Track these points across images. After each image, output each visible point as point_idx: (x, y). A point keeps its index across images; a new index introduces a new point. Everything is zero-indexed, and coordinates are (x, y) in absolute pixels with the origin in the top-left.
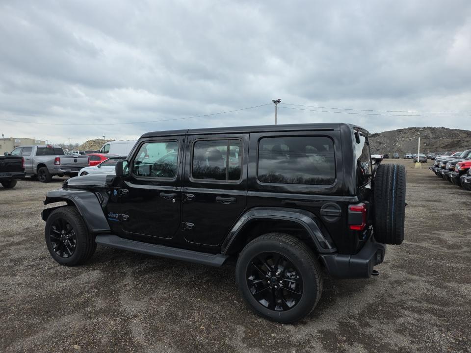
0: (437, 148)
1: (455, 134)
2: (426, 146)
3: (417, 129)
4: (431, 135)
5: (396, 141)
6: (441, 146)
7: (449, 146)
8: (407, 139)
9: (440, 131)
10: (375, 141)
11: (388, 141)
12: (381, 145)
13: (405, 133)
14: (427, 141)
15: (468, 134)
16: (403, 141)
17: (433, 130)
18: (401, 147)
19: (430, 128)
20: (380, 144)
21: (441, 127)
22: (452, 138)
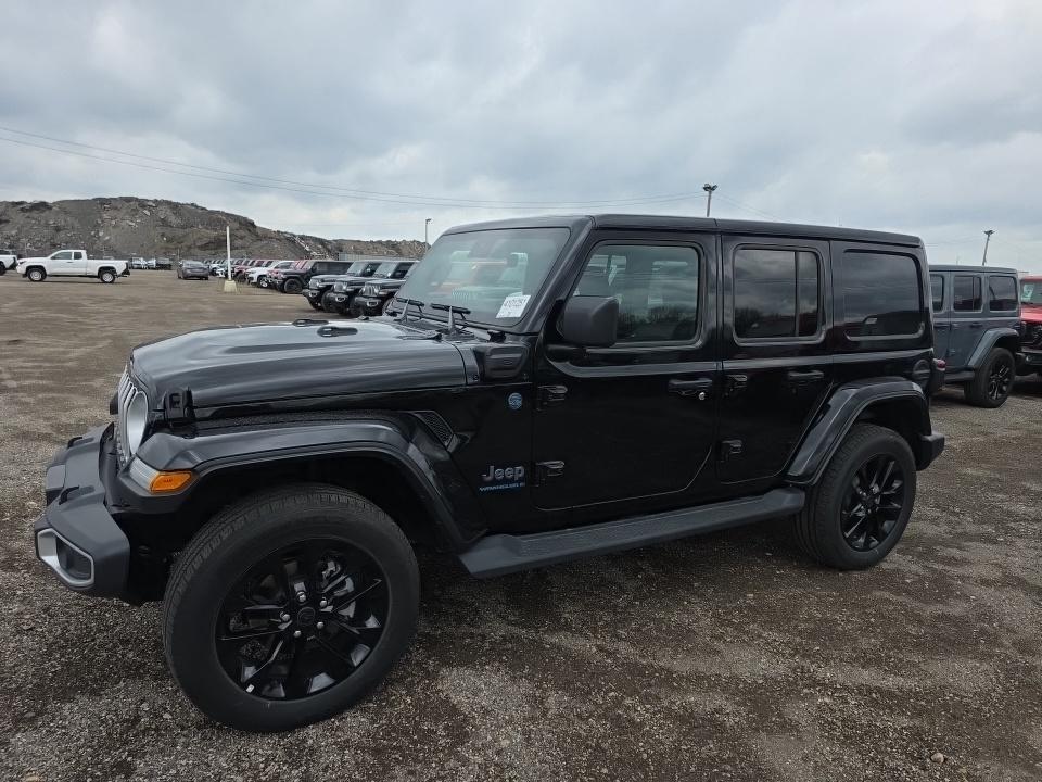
0: (190, 247)
1: (219, 220)
2: (168, 241)
3: (142, 203)
4: (173, 220)
5: (96, 226)
6: (198, 244)
7: (212, 246)
8: (123, 224)
9: (189, 211)
10: (43, 222)
11: (77, 225)
12: (62, 234)
13: (116, 208)
14: (168, 231)
15: (240, 223)
16: (114, 227)
17: (175, 207)
18: (113, 240)
19: (169, 203)
20: (58, 229)
21: (189, 202)
22: (216, 230)
